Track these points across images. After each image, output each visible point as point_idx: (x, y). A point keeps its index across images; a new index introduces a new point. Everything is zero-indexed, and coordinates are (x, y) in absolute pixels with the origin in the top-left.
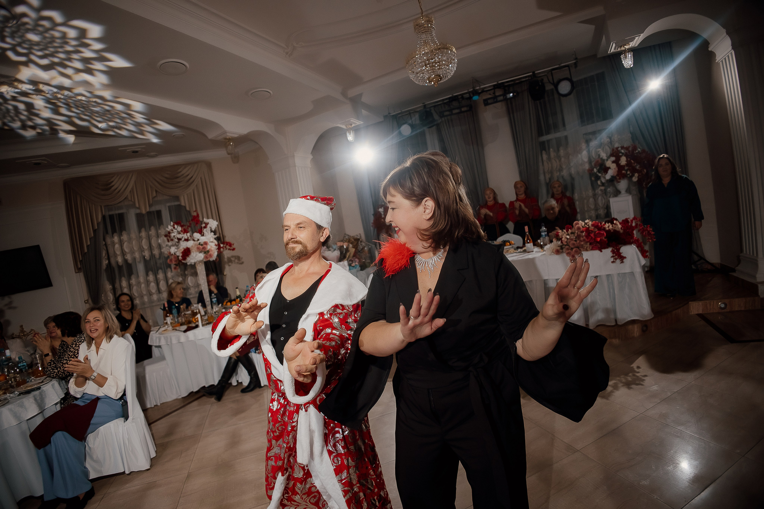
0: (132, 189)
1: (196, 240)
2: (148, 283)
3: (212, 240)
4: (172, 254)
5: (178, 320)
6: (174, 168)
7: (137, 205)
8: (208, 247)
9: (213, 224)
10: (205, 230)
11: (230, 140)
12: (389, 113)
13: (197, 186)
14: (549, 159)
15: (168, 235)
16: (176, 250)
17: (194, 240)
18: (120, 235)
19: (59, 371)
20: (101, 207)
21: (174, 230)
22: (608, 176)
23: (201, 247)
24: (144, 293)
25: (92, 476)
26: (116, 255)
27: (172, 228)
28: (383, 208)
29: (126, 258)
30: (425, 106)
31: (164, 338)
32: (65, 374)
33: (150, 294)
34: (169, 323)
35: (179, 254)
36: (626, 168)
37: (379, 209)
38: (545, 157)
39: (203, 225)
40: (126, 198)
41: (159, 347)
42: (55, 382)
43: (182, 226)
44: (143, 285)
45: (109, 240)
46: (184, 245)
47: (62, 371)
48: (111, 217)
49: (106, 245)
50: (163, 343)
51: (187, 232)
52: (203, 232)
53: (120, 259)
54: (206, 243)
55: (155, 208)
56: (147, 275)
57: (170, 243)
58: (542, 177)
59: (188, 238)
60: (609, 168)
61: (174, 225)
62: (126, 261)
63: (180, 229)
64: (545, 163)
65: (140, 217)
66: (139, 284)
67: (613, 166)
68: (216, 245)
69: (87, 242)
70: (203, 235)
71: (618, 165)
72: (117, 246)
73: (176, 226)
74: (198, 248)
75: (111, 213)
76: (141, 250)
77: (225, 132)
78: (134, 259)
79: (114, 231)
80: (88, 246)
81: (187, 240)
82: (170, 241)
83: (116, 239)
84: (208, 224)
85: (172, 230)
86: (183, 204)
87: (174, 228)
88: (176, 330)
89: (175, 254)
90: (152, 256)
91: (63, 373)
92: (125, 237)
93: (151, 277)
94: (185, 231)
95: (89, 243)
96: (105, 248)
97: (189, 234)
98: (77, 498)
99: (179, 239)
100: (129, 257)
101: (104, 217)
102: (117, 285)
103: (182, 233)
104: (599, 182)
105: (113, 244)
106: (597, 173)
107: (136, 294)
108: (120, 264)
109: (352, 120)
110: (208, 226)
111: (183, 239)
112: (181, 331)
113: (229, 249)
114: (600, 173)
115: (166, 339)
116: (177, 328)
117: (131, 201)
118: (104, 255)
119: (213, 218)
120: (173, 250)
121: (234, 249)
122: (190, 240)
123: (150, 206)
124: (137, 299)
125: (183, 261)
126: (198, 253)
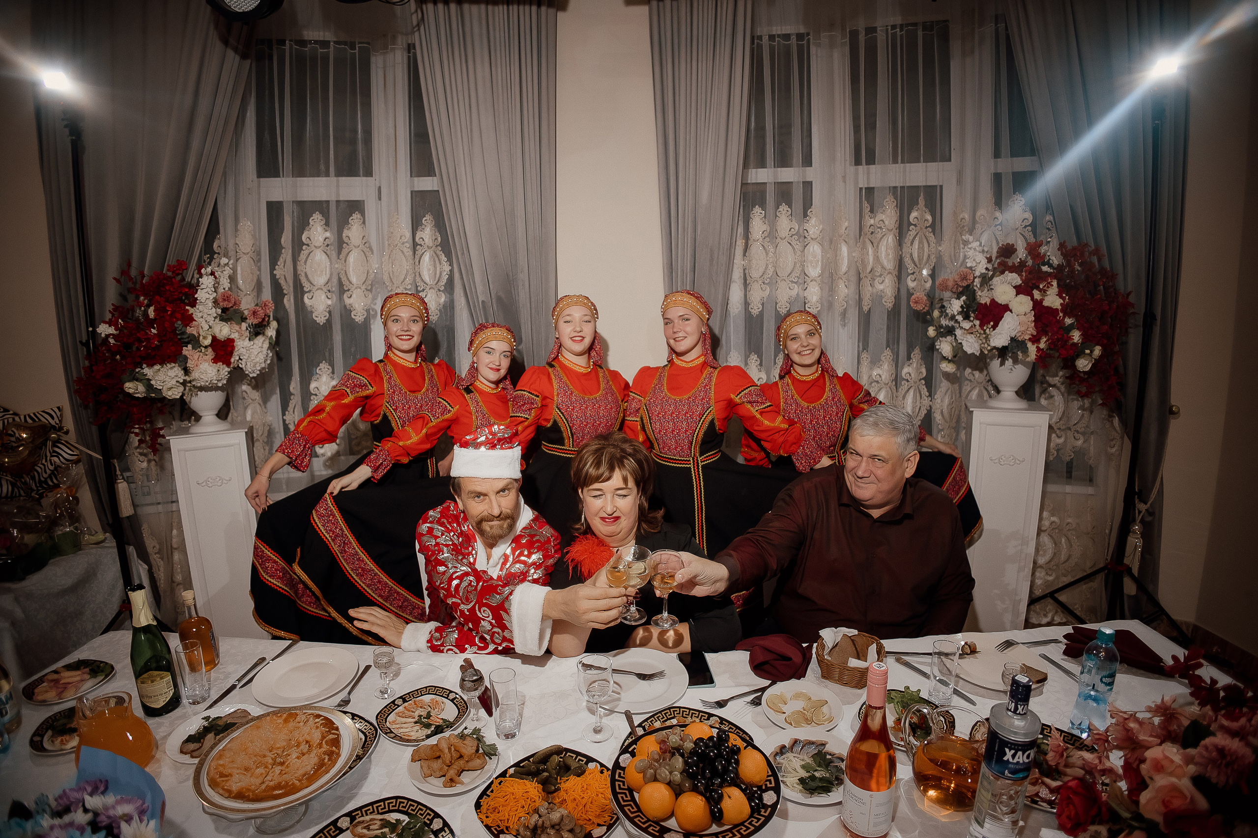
14: (772, 235)
22: (1000, 337)
36: (1068, 321)
38: (758, 226)
58: (736, 294)
60: (1006, 308)
64: (756, 249)
67: (1022, 305)
71: (1037, 306)
104: (945, 347)
106: (959, 318)
114: (966, 317)
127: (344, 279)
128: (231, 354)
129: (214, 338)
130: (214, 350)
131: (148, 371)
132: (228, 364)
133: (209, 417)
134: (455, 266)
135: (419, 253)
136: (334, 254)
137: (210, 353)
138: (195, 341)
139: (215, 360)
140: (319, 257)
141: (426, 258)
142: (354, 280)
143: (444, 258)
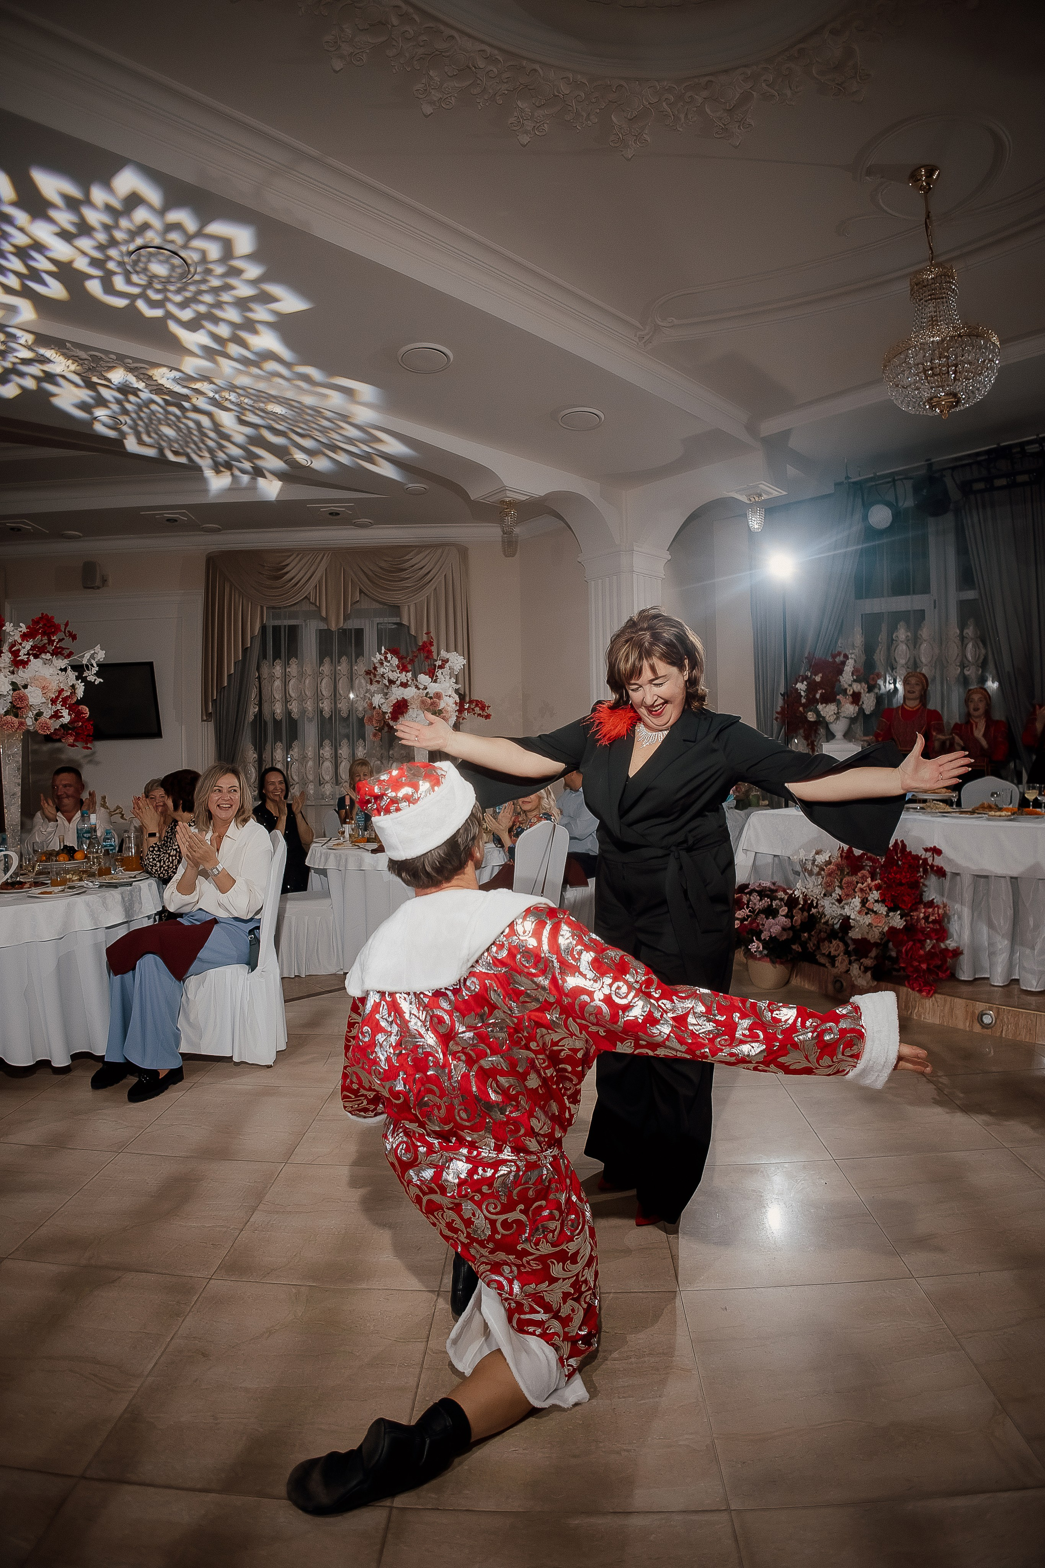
0: (320, 582)
1: (422, 687)
2: (319, 760)
3: (451, 692)
4: (375, 708)
5: (363, 835)
6: (400, 551)
7: (324, 614)
8: (442, 705)
9: (457, 661)
10: (440, 671)
11: (512, 504)
12: (847, 478)
13: (435, 589)
15: (371, 673)
16: (383, 701)
17: (417, 687)
18: (287, 664)
19: (162, 866)
20: (262, 607)
21: (385, 663)
23: (429, 701)
24: (311, 778)
25: (184, 1048)
26: (273, 701)
27: (383, 658)
28: (805, 683)
29: (290, 707)
30: (930, 466)
31: (336, 857)
32: (168, 873)
33: (320, 783)
34: (347, 835)
35: (387, 709)
37: (796, 684)
39: (439, 663)
40: (306, 597)
41: (323, 872)
42: (153, 882)
43: (400, 658)
44: (310, 763)
45: (265, 671)
46: (398, 693)
47: (166, 868)
48: (276, 629)
49: (259, 678)
50: (331, 865)
51: (407, 671)
52: (437, 676)
53: (278, 709)
54: (438, 696)
55: (353, 624)
56: (321, 745)
57: (374, 688)
59: (408, 681)
61: (386, 653)
62: (289, 713)
63: (395, 661)
65: (325, 636)
66: (303, 759)
68: (456, 703)
69: (229, 668)
70: (435, 681)
72: (278, 683)
73: (389, 656)
74: (423, 702)
75: (277, 623)
76: (318, 697)
77: (504, 489)
78: (303, 712)
79: (277, 656)
80: (229, 676)
81: (404, 685)
82: (374, 682)
83: (278, 670)
84: (447, 661)
85: (382, 664)
86: (405, 622)
87: (386, 658)
88: (360, 848)
89: (380, 708)
90: (335, 710)
91: (166, 870)
92: (293, 669)
93: (327, 752)
94: (403, 668)
95: (232, 672)
96: (257, 684)
97: (410, 675)
98: (155, 1073)
99: (391, 682)
100: (294, 707)
101: (264, 628)
102: (266, 755)
103: (398, 671)
105: (272, 677)
107: (295, 778)
108: (278, 718)
109: (761, 486)
110: (447, 665)
111: (398, 683)
112: (368, 850)
113: (479, 715)
115: (338, 859)
116: (361, 845)
117: (315, 604)
118: (253, 696)
119: (456, 650)
120: (377, 700)
121: (488, 717)
122: (410, 686)
123: (346, 618)
124: (297, 787)
125: (391, 723)
126: (420, 712)
127: (918, 660)
128: (859, 701)
129: (854, 691)
130: (853, 698)
131: (820, 707)
132: (858, 705)
133: (839, 735)
134: (989, 649)
135: (965, 643)
136: (912, 647)
137: (851, 699)
138: (845, 692)
139: (852, 703)
140: (903, 647)
141: (970, 645)
142: (923, 660)
143: (981, 645)
